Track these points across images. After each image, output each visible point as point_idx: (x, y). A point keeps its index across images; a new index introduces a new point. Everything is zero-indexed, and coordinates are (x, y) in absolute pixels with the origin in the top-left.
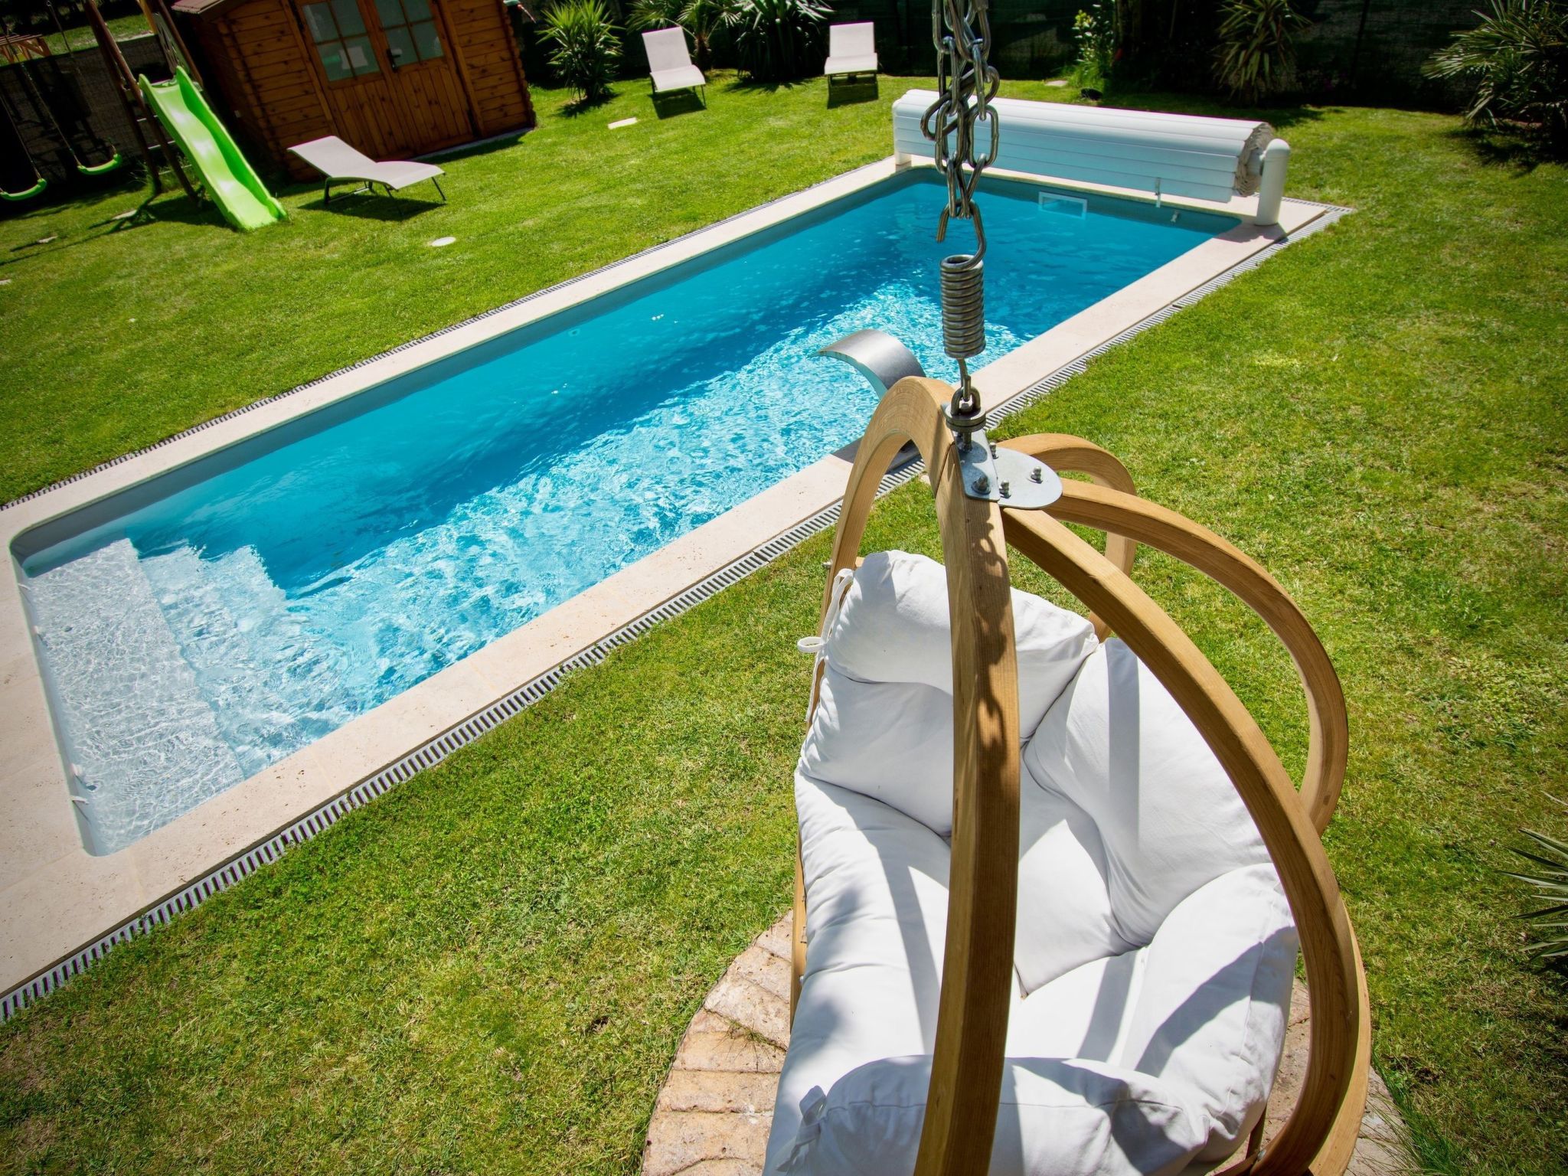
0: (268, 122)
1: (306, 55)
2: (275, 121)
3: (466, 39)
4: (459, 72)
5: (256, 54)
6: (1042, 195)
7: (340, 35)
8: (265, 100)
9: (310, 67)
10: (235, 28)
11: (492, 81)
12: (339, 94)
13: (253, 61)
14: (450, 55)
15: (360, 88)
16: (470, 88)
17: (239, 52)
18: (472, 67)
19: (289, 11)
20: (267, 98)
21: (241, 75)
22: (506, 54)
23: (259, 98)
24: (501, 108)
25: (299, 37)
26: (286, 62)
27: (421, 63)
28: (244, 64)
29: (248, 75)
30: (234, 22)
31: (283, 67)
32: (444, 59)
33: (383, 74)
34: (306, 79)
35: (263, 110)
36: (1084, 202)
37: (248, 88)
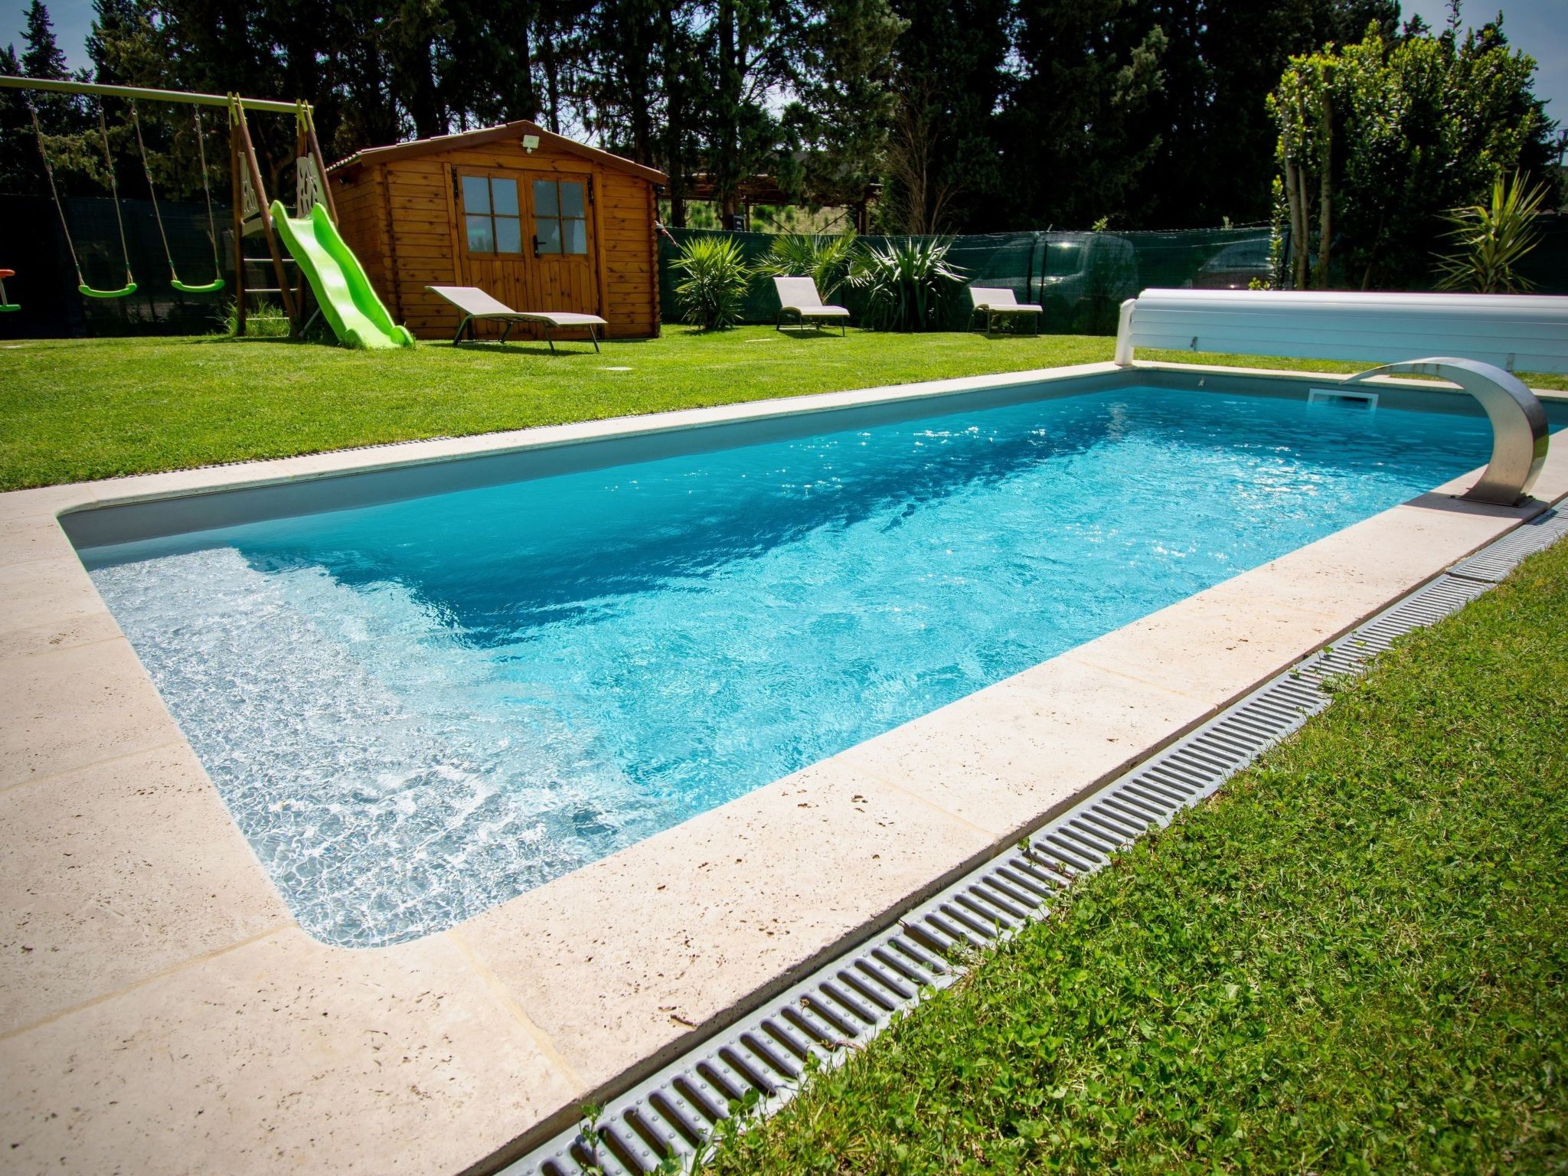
0: (396, 274)
1: (453, 221)
2: (402, 275)
3: (612, 243)
4: (597, 272)
5: (405, 208)
6: (1313, 392)
7: (492, 212)
8: (399, 253)
9: (454, 233)
10: (390, 179)
11: (627, 287)
12: (475, 265)
13: (398, 214)
14: (593, 255)
15: (498, 264)
16: (605, 289)
17: (388, 200)
18: (611, 270)
19: (449, 178)
20: (401, 251)
21: (382, 224)
22: (645, 267)
23: (393, 250)
24: (629, 315)
25: (451, 202)
26: (431, 223)
27: (563, 254)
28: (389, 214)
29: (390, 225)
30: (390, 173)
31: (427, 227)
32: (586, 257)
33: (524, 257)
34: (447, 243)
35: (395, 262)
36: (1374, 397)
37: (385, 238)
